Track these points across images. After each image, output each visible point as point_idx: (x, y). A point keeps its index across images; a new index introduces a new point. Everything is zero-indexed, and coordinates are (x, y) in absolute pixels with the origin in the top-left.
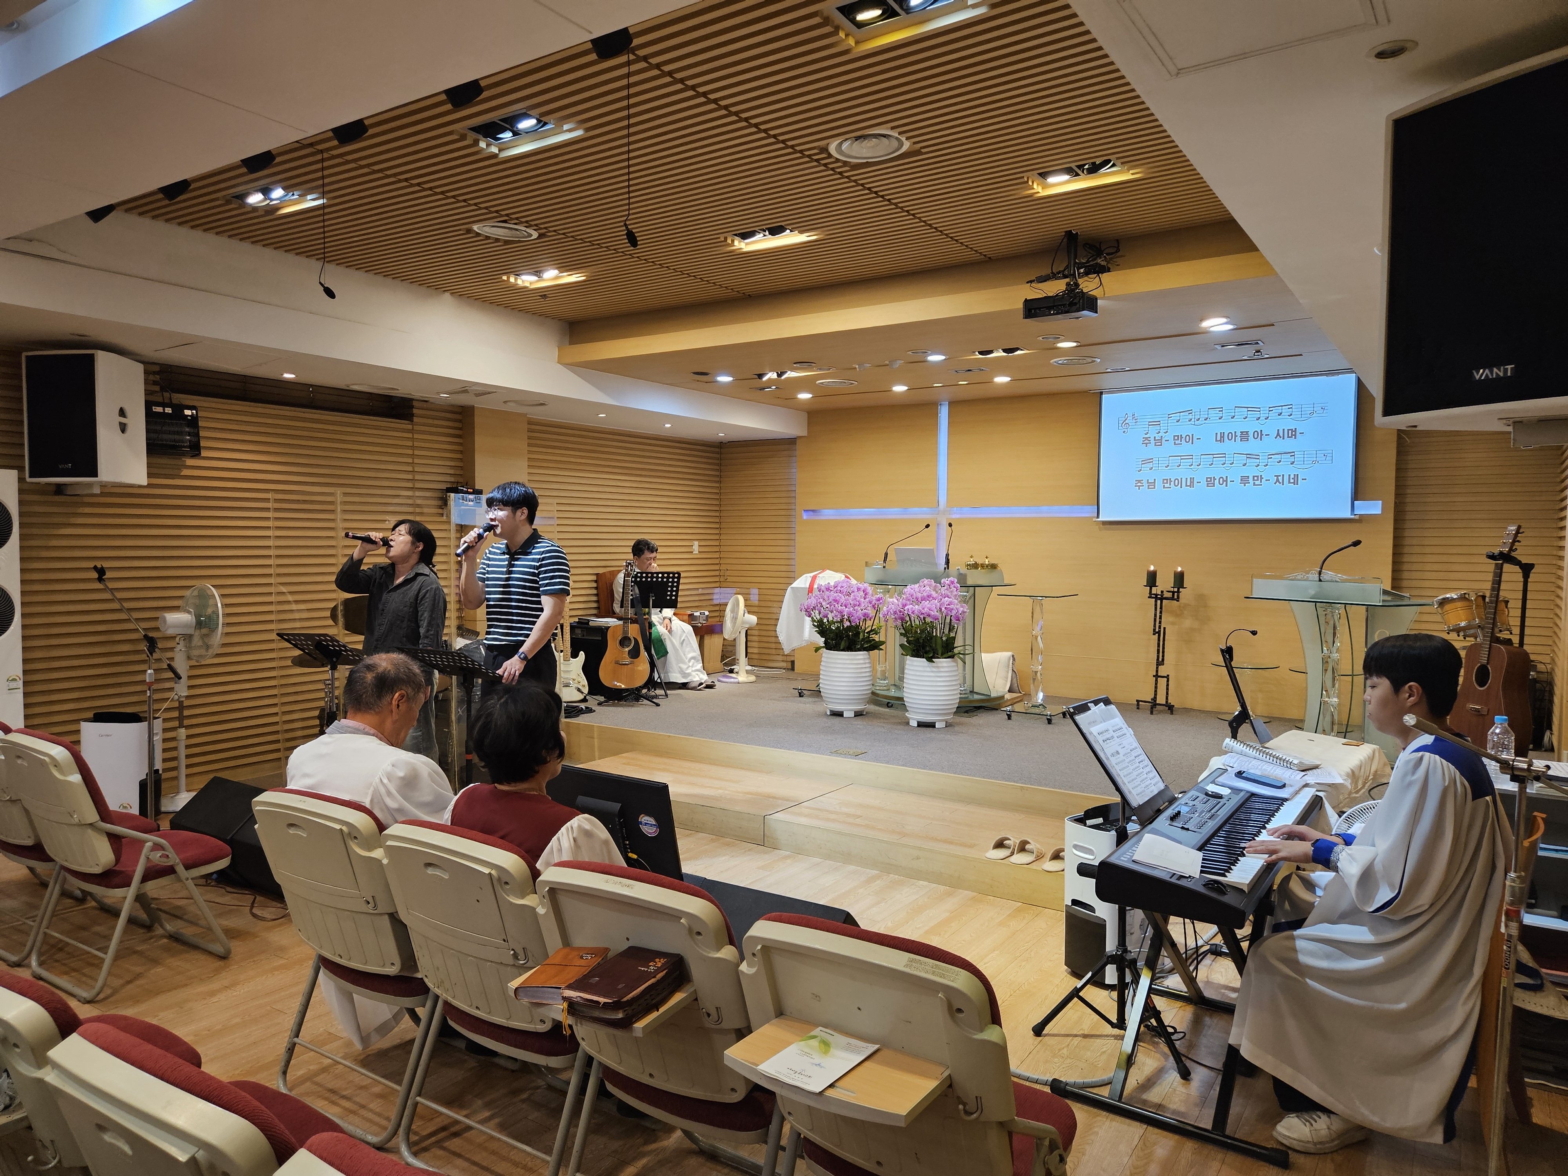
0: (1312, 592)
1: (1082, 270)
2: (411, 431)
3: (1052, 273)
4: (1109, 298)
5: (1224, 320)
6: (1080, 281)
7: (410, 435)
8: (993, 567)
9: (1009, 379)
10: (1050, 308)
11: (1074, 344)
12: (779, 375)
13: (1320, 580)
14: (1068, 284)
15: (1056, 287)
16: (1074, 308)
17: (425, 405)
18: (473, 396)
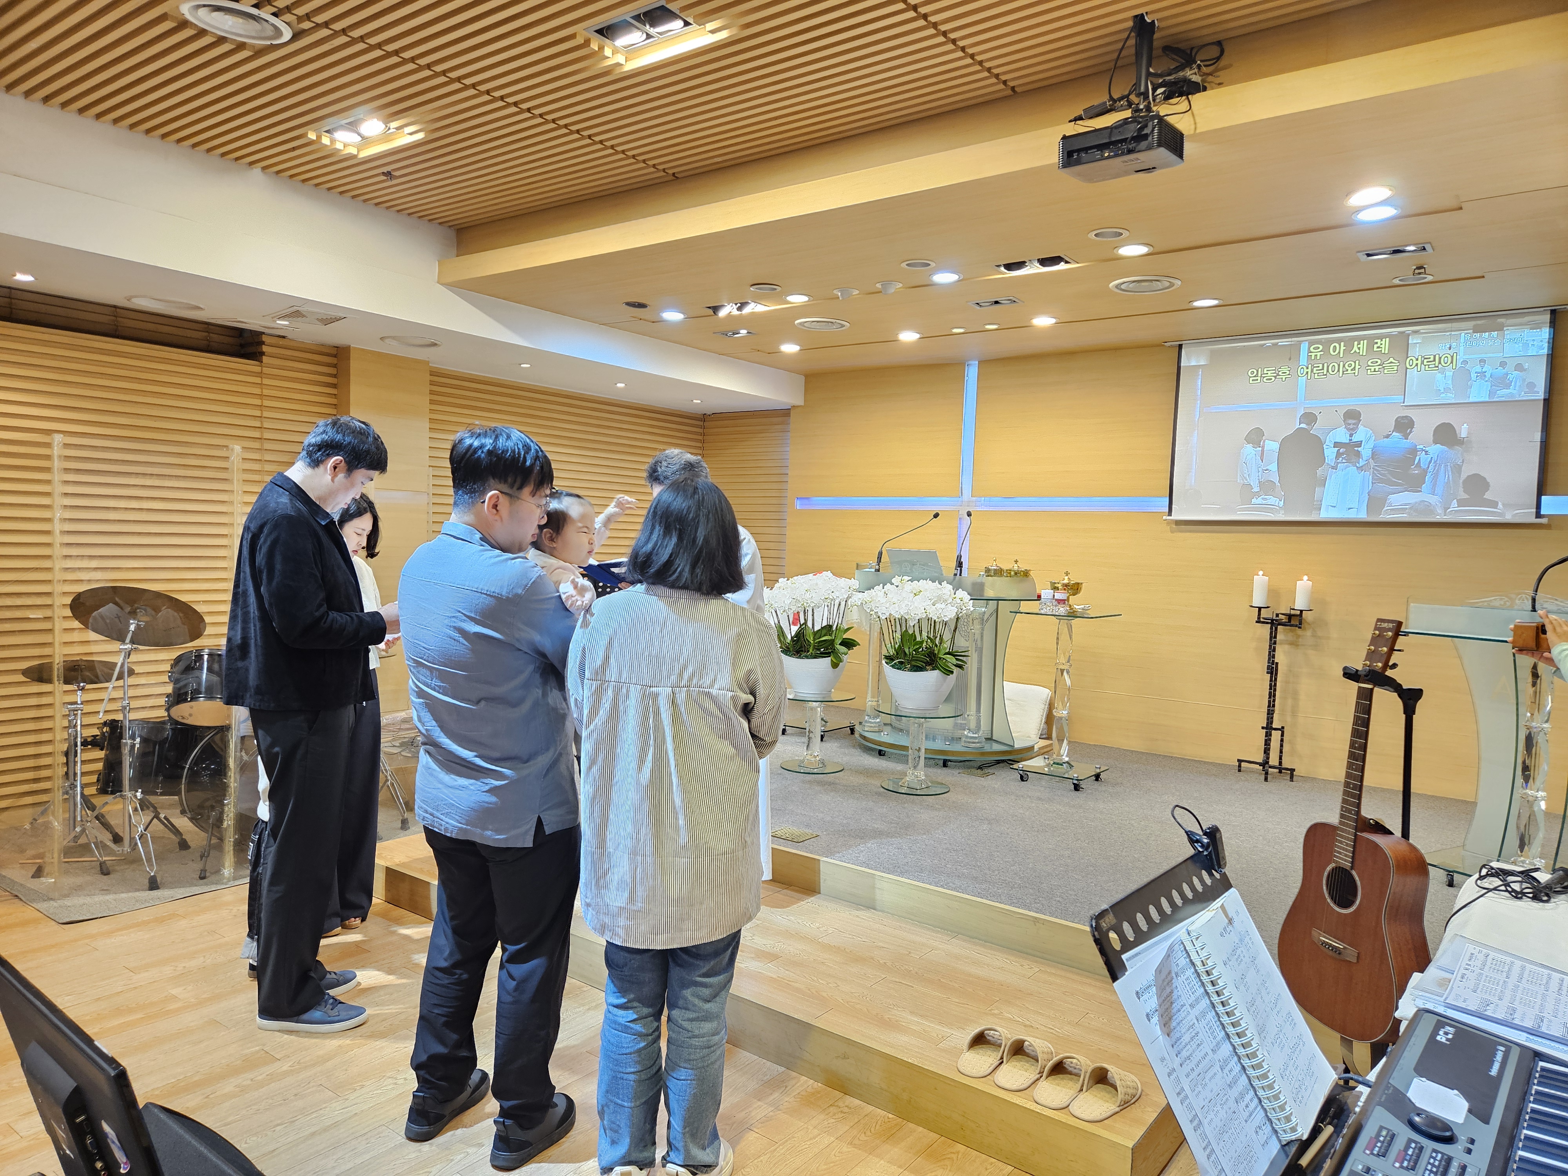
1: (1160, 90)
2: (260, 375)
3: (1111, 100)
5: (1389, 193)
6: (1155, 106)
7: (258, 380)
8: (1026, 574)
9: (1053, 321)
10: (1101, 147)
11: (1143, 250)
12: (739, 309)
14: (1135, 110)
18: (319, 323)
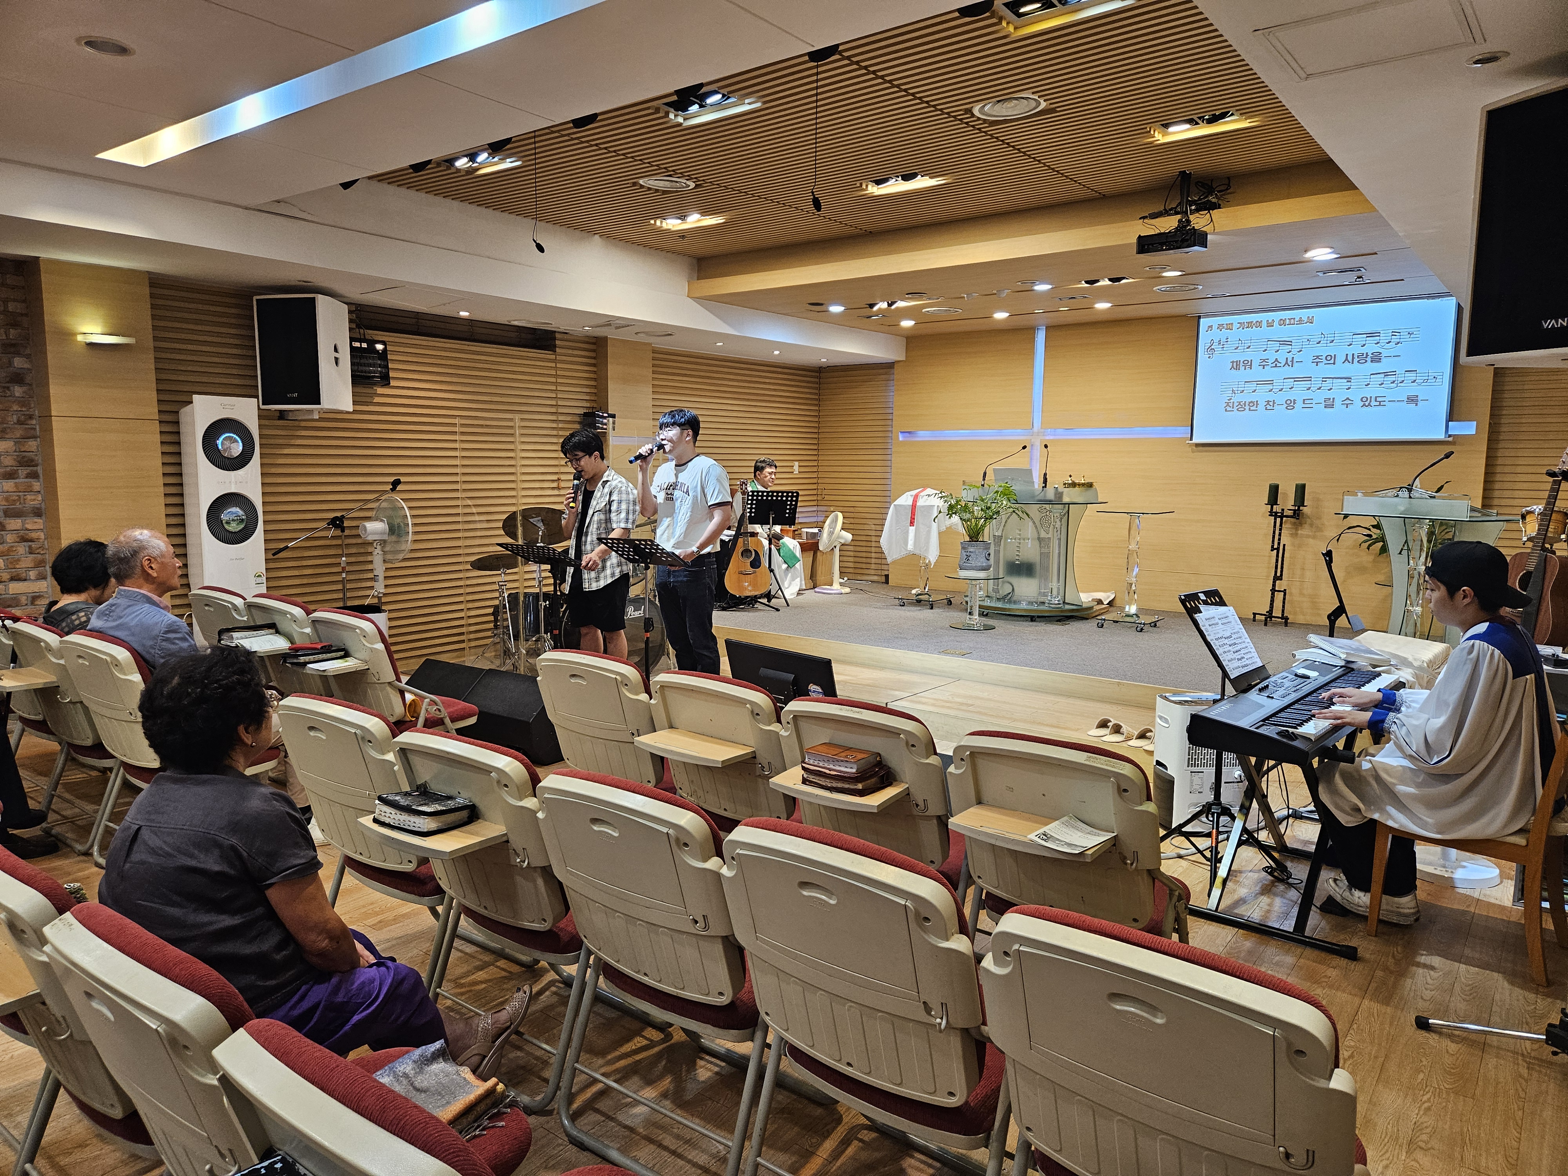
0: (1402, 508)
1: (1194, 207)
2: (555, 361)
3: (1165, 209)
4: (1218, 234)
5: (1329, 250)
6: (1192, 217)
7: (553, 365)
8: (1090, 485)
9: (1110, 305)
10: (1162, 244)
11: (1180, 273)
12: (889, 305)
13: (1410, 497)
14: (1180, 221)
15: (1169, 224)
16: (1186, 243)
17: (566, 336)
18: (614, 328)
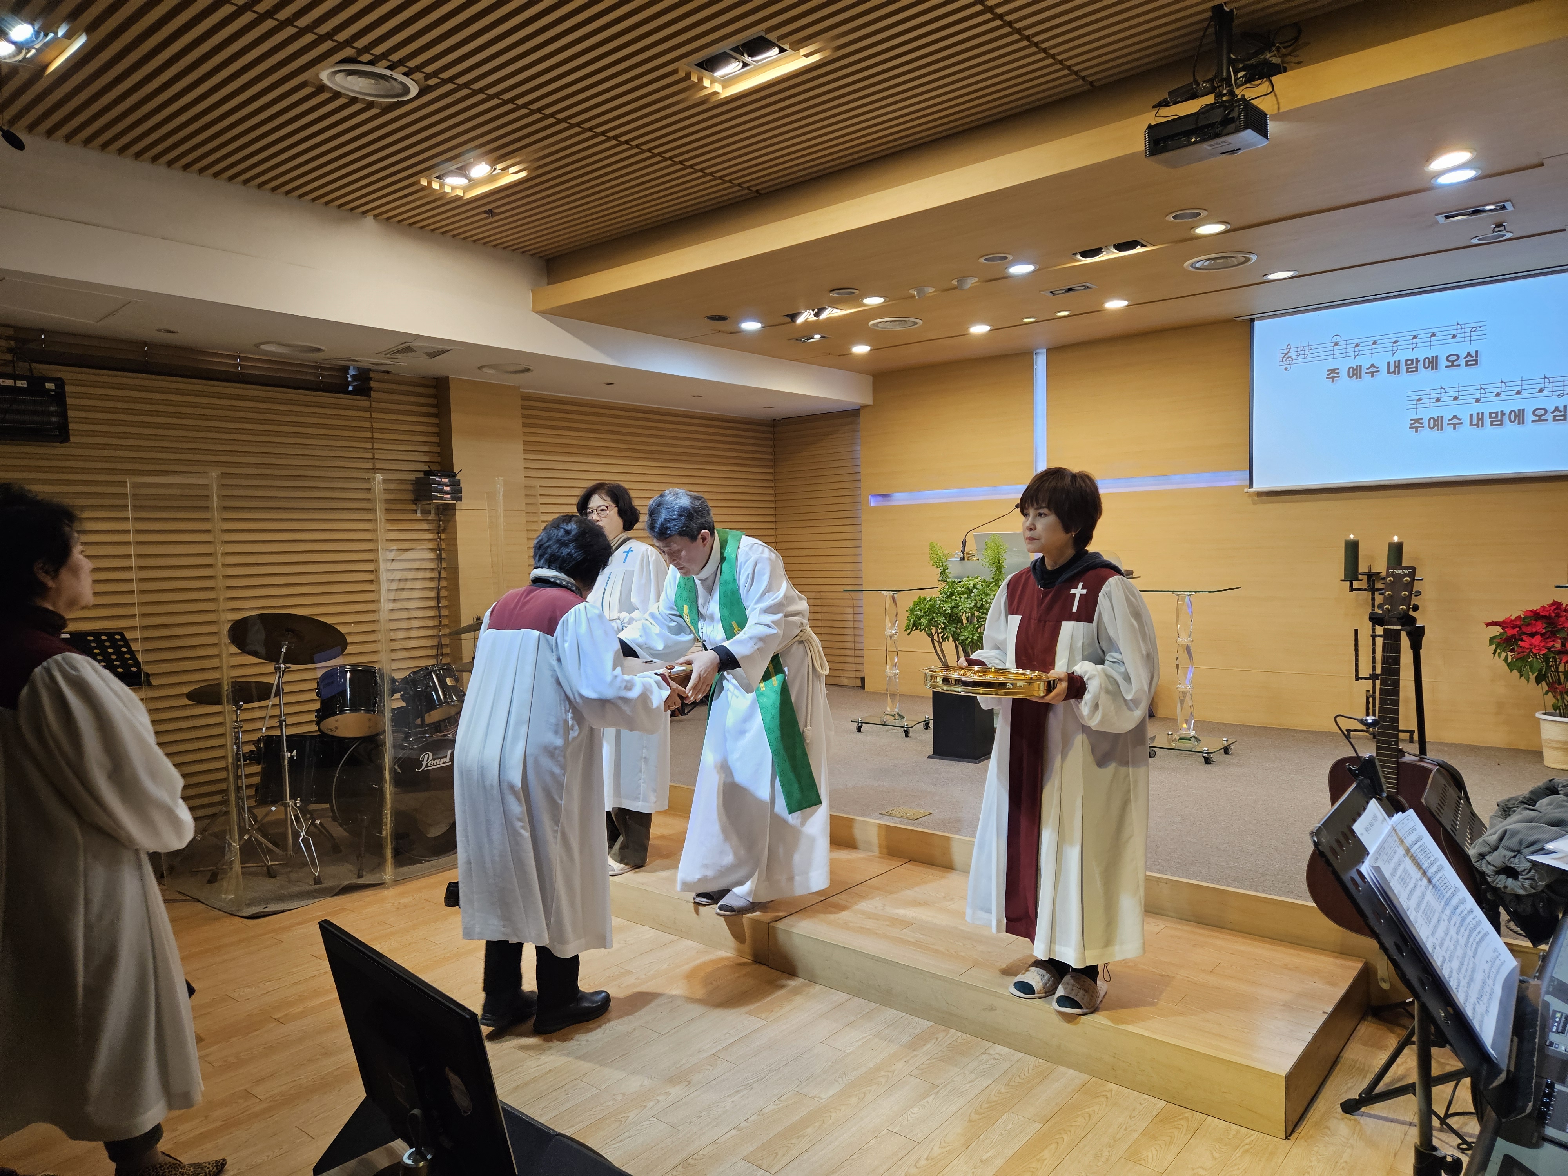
1: (1242, 74)
2: (369, 409)
5: (1467, 156)
6: (1238, 90)
7: (367, 414)
9: (1126, 302)
10: (1188, 133)
11: (1220, 228)
12: (816, 315)
14: (1218, 97)
16: (1226, 129)
17: (386, 377)
18: (426, 356)
